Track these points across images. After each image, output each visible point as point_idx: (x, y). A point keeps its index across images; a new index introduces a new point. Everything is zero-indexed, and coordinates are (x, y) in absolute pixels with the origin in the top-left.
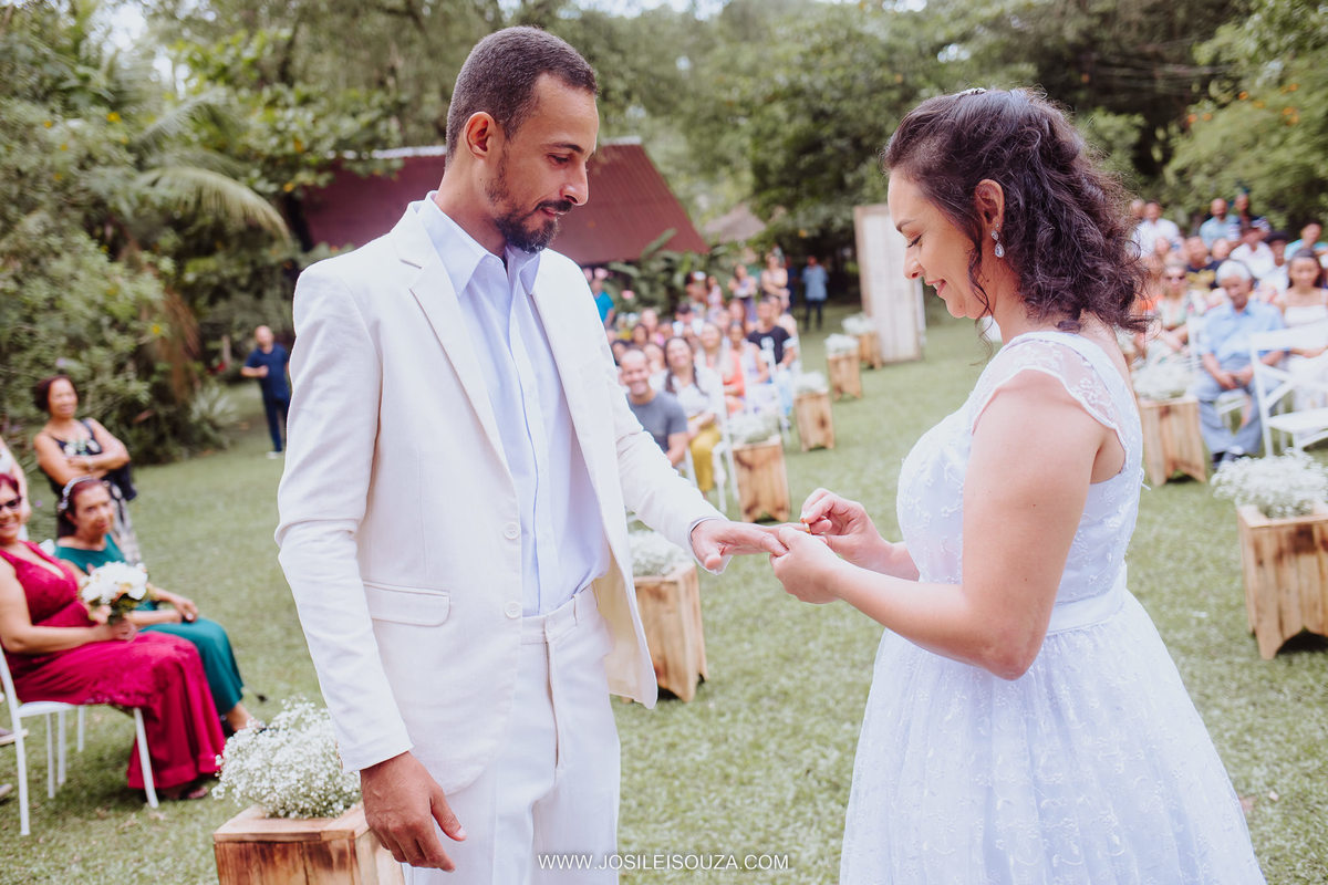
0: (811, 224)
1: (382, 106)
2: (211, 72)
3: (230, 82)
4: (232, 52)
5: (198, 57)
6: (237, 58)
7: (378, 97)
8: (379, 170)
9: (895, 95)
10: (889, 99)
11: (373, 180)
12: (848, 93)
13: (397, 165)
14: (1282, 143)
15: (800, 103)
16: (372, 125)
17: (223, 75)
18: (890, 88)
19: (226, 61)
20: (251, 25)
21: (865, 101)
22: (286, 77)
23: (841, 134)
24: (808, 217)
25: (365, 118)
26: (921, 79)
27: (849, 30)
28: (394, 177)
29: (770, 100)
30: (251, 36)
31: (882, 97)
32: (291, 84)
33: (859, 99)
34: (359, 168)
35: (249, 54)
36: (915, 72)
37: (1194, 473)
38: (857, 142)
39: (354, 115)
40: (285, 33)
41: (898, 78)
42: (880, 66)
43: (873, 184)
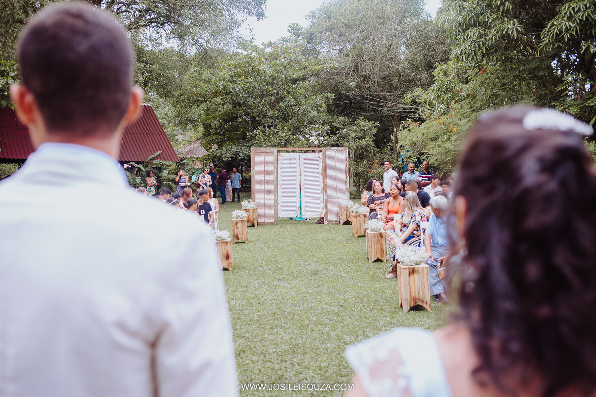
0: (228, 154)
9: (273, 98)
10: (270, 100)
14: (449, 139)
18: (272, 95)
21: (259, 100)
23: (247, 114)
24: (227, 151)
26: (285, 93)
29: (216, 94)
31: (267, 99)
33: (256, 98)
36: (284, 89)
37: (424, 305)
38: (254, 119)
41: (275, 91)
42: (267, 85)
43: (260, 138)
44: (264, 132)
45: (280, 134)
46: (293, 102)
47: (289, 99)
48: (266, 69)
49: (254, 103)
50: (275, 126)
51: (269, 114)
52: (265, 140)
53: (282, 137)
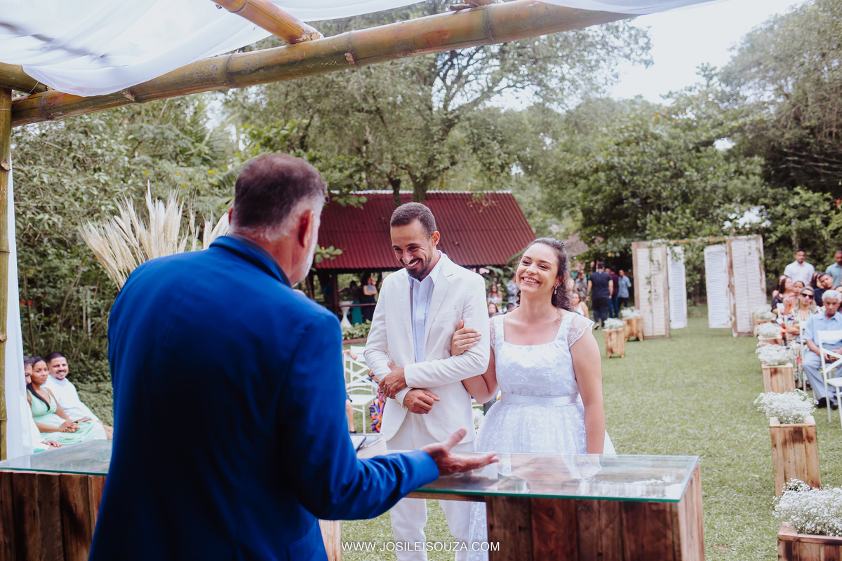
0: (615, 249)
1: (357, 165)
2: (262, 141)
3: (272, 147)
4: (275, 130)
5: (255, 132)
6: (278, 133)
7: (356, 159)
8: (353, 201)
9: (668, 174)
10: (665, 176)
11: (349, 207)
12: (640, 171)
13: (364, 200)
15: (613, 174)
16: (351, 176)
17: (268, 143)
18: (667, 169)
19: (271, 135)
20: (286, 116)
21: (650, 177)
22: (303, 146)
23: (634, 195)
24: (614, 244)
25: (347, 173)
26: (686, 165)
27: (646, 131)
28: (362, 208)
29: (596, 171)
30: (286, 122)
31: (661, 174)
32: (306, 150)
33: (646, 175)
34: (341, 201)
35: (284, 132)
36: (682, 160)
38: (644, 201)
39: (341, 170)
40: (306, 121)
41: (672, 164)
42: (661, 155)
43: (651, 227)
44: (658, 219)
45: (679, 221)
46: (695, 175)
47: (691, 173)
48: (662, 131)
49: (644, 182)
50: (673, 210)
51: (664, 194)
52: (659, 229)
53: (682, 224)
